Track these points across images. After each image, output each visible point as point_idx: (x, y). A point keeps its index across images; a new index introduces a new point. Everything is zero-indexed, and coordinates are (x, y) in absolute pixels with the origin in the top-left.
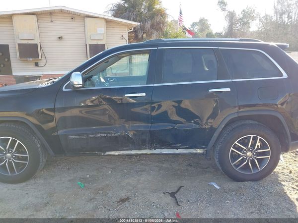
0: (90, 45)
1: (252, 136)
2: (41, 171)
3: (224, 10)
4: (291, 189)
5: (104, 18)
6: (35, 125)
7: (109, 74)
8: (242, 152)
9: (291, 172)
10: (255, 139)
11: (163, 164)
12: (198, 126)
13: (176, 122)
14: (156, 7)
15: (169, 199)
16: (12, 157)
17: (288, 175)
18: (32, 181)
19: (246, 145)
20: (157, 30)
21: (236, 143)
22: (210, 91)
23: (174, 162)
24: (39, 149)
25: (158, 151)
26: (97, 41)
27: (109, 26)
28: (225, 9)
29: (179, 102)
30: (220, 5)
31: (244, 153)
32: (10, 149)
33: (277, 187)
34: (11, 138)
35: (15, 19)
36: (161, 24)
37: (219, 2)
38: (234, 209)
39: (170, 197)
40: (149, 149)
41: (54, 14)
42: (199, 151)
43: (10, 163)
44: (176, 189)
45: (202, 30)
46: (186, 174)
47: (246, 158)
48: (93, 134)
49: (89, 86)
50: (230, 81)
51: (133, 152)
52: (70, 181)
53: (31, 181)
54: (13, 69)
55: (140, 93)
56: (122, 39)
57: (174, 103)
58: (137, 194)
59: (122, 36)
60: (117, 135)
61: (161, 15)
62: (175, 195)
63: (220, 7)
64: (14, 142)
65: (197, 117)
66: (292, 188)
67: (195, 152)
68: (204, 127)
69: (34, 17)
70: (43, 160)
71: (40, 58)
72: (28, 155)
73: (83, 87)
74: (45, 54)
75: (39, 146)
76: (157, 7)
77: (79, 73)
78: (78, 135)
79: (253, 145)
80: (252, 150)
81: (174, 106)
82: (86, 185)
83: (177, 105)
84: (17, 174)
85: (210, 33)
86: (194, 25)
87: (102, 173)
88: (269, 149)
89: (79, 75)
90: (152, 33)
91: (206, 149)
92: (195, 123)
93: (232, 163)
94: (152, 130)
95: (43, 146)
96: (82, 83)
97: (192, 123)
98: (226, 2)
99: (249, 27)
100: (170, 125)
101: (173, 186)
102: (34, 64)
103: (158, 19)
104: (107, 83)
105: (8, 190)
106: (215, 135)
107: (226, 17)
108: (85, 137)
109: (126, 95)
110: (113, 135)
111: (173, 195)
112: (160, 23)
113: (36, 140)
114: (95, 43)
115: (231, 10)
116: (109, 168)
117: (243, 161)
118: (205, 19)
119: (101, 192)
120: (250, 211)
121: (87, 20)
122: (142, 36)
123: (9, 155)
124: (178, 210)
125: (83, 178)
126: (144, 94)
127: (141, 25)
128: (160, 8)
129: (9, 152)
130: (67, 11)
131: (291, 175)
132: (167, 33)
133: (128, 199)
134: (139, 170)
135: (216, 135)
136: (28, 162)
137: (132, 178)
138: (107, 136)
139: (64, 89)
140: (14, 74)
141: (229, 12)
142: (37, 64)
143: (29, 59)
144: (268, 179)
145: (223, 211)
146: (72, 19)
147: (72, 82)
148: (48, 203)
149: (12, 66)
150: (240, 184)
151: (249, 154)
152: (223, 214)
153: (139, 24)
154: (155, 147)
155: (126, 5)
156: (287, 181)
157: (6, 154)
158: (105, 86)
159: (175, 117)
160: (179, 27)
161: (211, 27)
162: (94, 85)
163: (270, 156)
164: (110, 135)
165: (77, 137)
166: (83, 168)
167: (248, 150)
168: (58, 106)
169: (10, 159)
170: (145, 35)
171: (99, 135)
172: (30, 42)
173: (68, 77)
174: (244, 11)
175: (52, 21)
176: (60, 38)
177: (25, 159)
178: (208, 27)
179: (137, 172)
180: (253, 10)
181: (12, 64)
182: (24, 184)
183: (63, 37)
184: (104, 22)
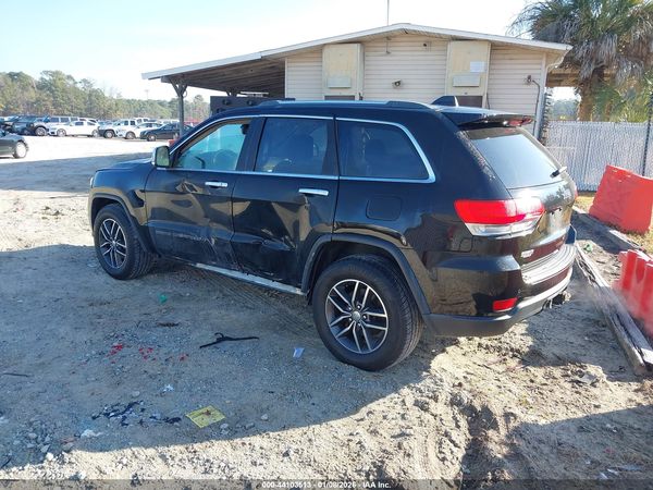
1: (357, 282)
5: (487, 40)
9: (461, 385)
12: (288, 248)
13: (263, 235)
22: (301, 191)
26: (468, 89)
27: (496, 56)
31: (349, 311)
32: (114, 235)
34: (114, 222)
35: (326, 52)
41: (392, 39)
42: (298, 292)
47: (352, 322)
50: (337, 178)
56: (528, 83)
59: (529, 78)
64: (116, 227)
67: (293, 291)
69: (356, 47)
72: (126, 247)
80: (360, 309)
82: (169, 301)
84: (118, 267)
88: (386, 316)
92: (286, 241)
93: (330, 323)
94: (233, 240)
97: (282, 240)
100: (256, 239)
108: (169, 234)
109: (207, 183)
113: (134, 230)
114: (461, 92)
120: (272, 390)
123: (114, 242)
129: (114, 238)
130: (416, 31)
133: (175, 325)
136: (126, 256)
139: (158, 167)
146: (425, 45)
163: (386, 329)
166: (197, 286)
167: (353, 308)
172: (344, 93)
175: (388, 53)
176: (398, 84)
177: (124, 251)
183: (404, 81)
184: (486, 49)
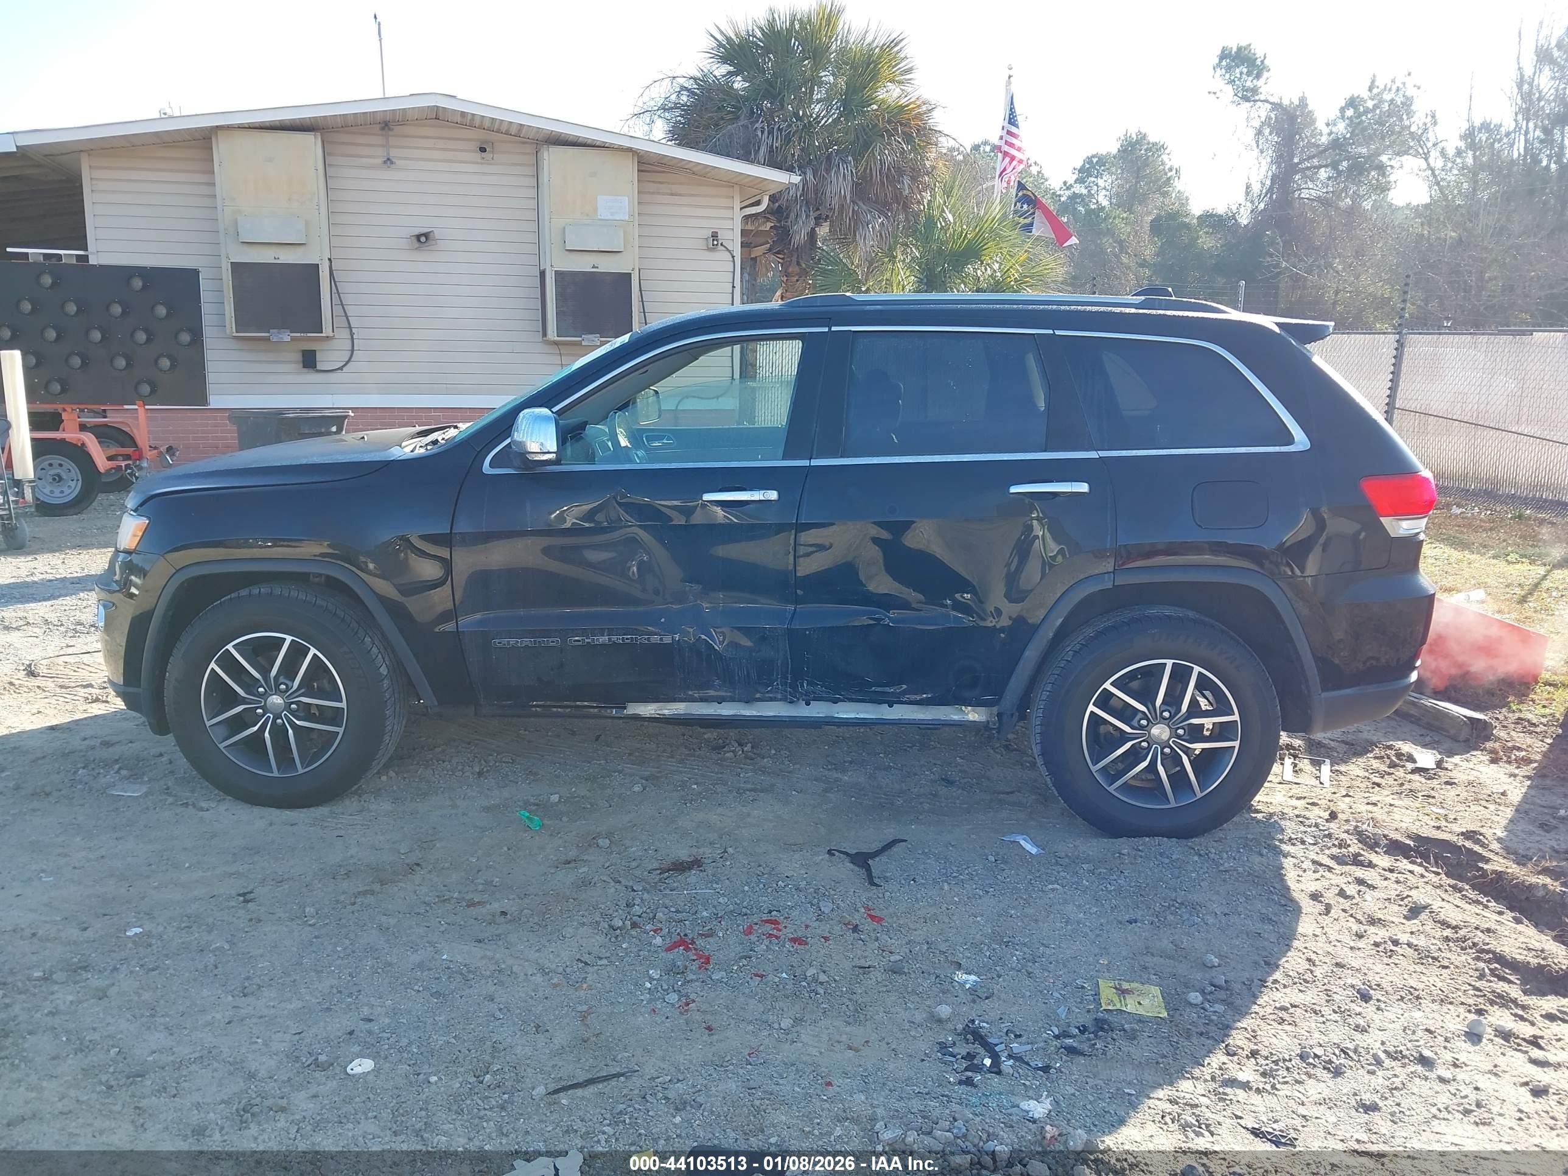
0: (559, 275)
1: (1169, 663)
2: (378, 773)
3: (1248, 95)
4: (1307, 864)
5: (630, 150)
6: (384, 601)
7: (647, 418)
8: (1135, 723)
9: (1333, 816)
10: (1180, 676)
11: (844, 771)
12: (967, 620)
13: (886, 602)
14: (881, 94)
15: (846, 869)
16: (288, 706)
17: (1317, 825)
18: (350, 804)
19: (1146, 696)
20: (883, 207)
21: (1107, 685)
22: (1014, 489)
23: (888, 768)
24: (386, 683)
25: (818, 710)
26: (596, 258)
27: (652, 187)
28: (1255, 91)
29: (900, 528)
30: (1229, 69)
31: (1142, 728)
32: (282, 679)
33: (1257, 859)
34: (289, 639)
35: (222, 148)
36: (907, 181)
37: (1222, 58)
38: (1070, 907)
39: (852, 866)
40: (784, 699)
41: (398, 129)
42: (973, 715)
43: (279, 733)
44: (876, 846)
45: (1129, 199)
46: (926, 806)
47: (1149, 748)
48: (584, 633)
49: (576, 460)
50: (1093, 455)
51: (727, 710)
52: (487, 809)
53: (347, 802)
54: (211, 377)
55: (760, 488)
56: (713, 248)
57: (875, 531)
58: (730, 850)
59: (715, 236)
60: (667, 640)
61: (908, 138)
62: (870, 862)
63: (1231, 82)
64: (297, 653)
65: (965, 585)
66: (1314, 862)
67: (956, 717)
68: (990, 623)
69: (311, 142)
70: (394, 727)
71: (327, 331)
72: (343, 705)
73: (557, 462)
74: (350, 311)
75: (384, 670)
76: (889, 93)
77: (545, 411)
78: (533, 634)
79: (1174, 699)
80: (1171, 717)
81: (876, 541)
82: (546, 822)
83: (885, 535)
84: (301, 771)
85: (1173, 216)
86: (1090, 169)
87: (609, 791)
88: (1236, 717)
89: (546, 418)
90: (857, 222)
91: (995, 710)
92: (959, 606)
93: (1095, 763)
94: (796, 626)
95: (398, 668)
96: (555, 449)
97: (946, 606)
98: (1259, 54)
99: (1383, 189)
100: (864, 613)
101: (868, 838)
102: (299, 357)
103: (886, 154)
104: (641, 453)
105: (271, 824)
106: (1027, 653)
107: (1259, 133)
108: (554, 642)
109: (707, 497)
110: (655, 639)
111: (861, 860)
112: (901, 172)
113: (375, 650)
114: (583, 264)
115: (1289, 97)
116: (631, 775)
117: (1135, 755)
118: (1152, 139)
119: (604, 842)
120: (1127, 917)
121: (552, 156)
122: (812, 235)
123: (276, 700)
124: (869, 899)
125: (535, 805)
126: (773, 495)
127: (805, 182)
128: (903, 101)
129: (278, 691)
130: (463, 114)
131: (1333, 825)
132: (931, 222)
133: (696, 863)
134: (749, 786)
135: (1031, 654)
136: (341, 730)
137: (720, 810)
138: (632, 645)
139: (486, 467)
140: (216, 401)
141: (1276, 106)
142: (309, 361)
143: (276, 336)
144: (1231, 830)
145: (1030, 911)
146: (483, 150)
147: (521, 444)
148: (418, 865)
149: (210, 367)
150: (1124, 845)
151: (1160, 731)
152: (1026, 920)
153: (796, 179)
154: (807, 693)
155: (739, 84)
156: (1303, 842)
157: (265, 695)
158: (632, 461)
159: (882, 584)
160: (999, 186)
161: (1178, 185)
162: (591, 459)
163: (1236, 744)
164: (643, 639)
165: (527, 641)
166: (536, 774)
167: (1155, 718)
168: (463, 526)
169: (278, 716)
170: (823, 230)
171: (604, 639)
172: (288, 257)
173: (506, 423)
174: (1352, 102)
175: (388, 161)
176: (423, 239)
177: (333, 717)
178: (1162, 183)
179: (739, 792)
180: (1399, 100)
181: (209, 355)
182: (323, 810)
183: (437, 234)
184: (629, 170)
